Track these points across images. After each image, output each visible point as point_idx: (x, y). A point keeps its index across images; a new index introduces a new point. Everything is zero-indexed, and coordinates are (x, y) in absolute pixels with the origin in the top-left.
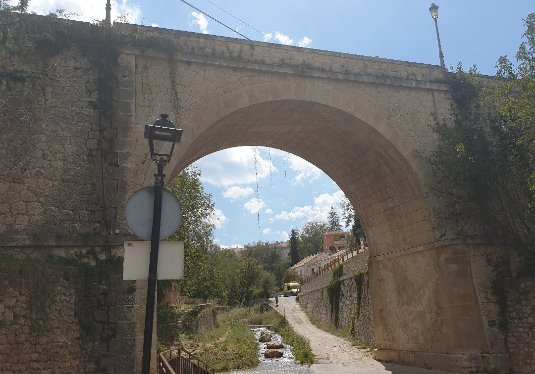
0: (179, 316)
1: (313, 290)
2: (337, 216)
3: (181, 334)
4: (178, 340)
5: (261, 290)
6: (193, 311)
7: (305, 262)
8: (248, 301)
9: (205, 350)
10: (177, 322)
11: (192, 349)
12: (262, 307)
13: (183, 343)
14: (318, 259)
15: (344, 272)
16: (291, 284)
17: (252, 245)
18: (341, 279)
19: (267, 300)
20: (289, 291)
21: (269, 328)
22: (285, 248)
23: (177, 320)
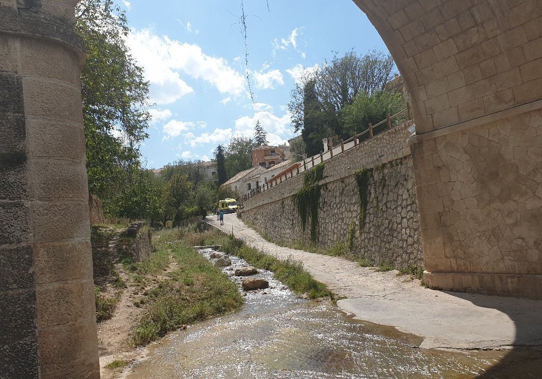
0: (110, 237)
1: (265, 202)
2: (264, 132)
3: (117, 263)
4: (114, 274)
5: (196, 207)
6: (129, 231)
7: (239, 178)
8: (179, 220)
9: (160, 287)
10: (107, 246)
11: (138, 286)
12: (199, 226)
13: (123, 277)
14: (254, 173)
15: (325, 174)
16: (227, 200)
17: (172, 164)
18: (320, 183)
19: (204, 218)
20: (225, 208)
21: (216, 248)
22: (208, 167)
23: (108, 244)
